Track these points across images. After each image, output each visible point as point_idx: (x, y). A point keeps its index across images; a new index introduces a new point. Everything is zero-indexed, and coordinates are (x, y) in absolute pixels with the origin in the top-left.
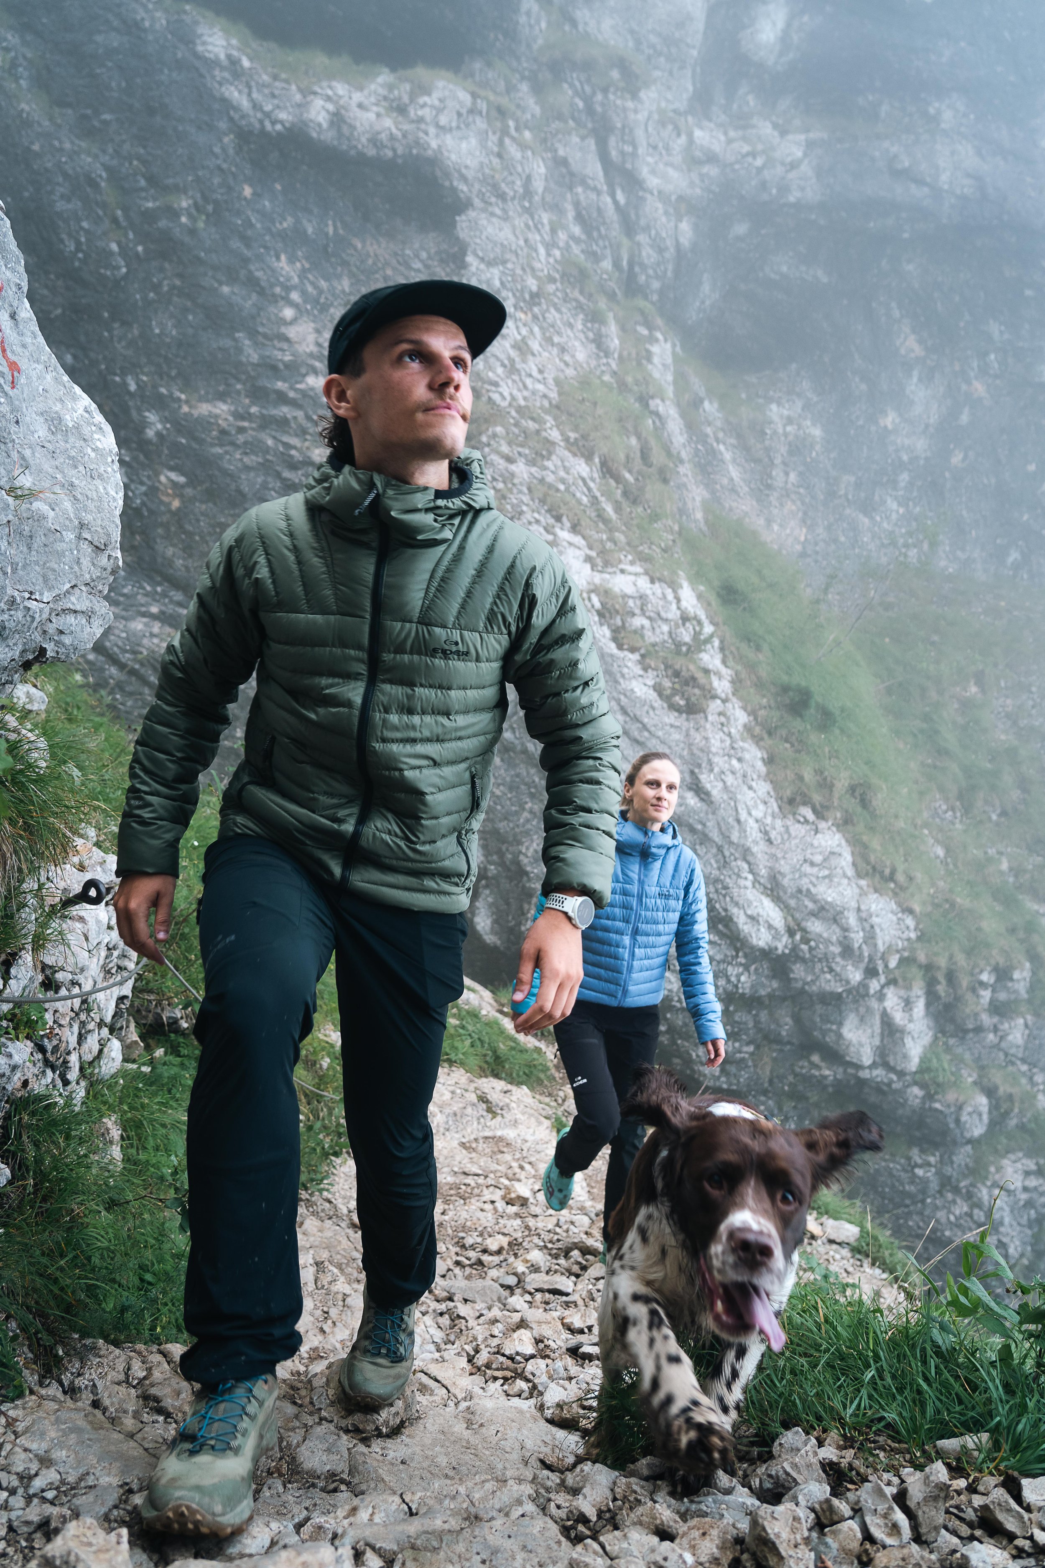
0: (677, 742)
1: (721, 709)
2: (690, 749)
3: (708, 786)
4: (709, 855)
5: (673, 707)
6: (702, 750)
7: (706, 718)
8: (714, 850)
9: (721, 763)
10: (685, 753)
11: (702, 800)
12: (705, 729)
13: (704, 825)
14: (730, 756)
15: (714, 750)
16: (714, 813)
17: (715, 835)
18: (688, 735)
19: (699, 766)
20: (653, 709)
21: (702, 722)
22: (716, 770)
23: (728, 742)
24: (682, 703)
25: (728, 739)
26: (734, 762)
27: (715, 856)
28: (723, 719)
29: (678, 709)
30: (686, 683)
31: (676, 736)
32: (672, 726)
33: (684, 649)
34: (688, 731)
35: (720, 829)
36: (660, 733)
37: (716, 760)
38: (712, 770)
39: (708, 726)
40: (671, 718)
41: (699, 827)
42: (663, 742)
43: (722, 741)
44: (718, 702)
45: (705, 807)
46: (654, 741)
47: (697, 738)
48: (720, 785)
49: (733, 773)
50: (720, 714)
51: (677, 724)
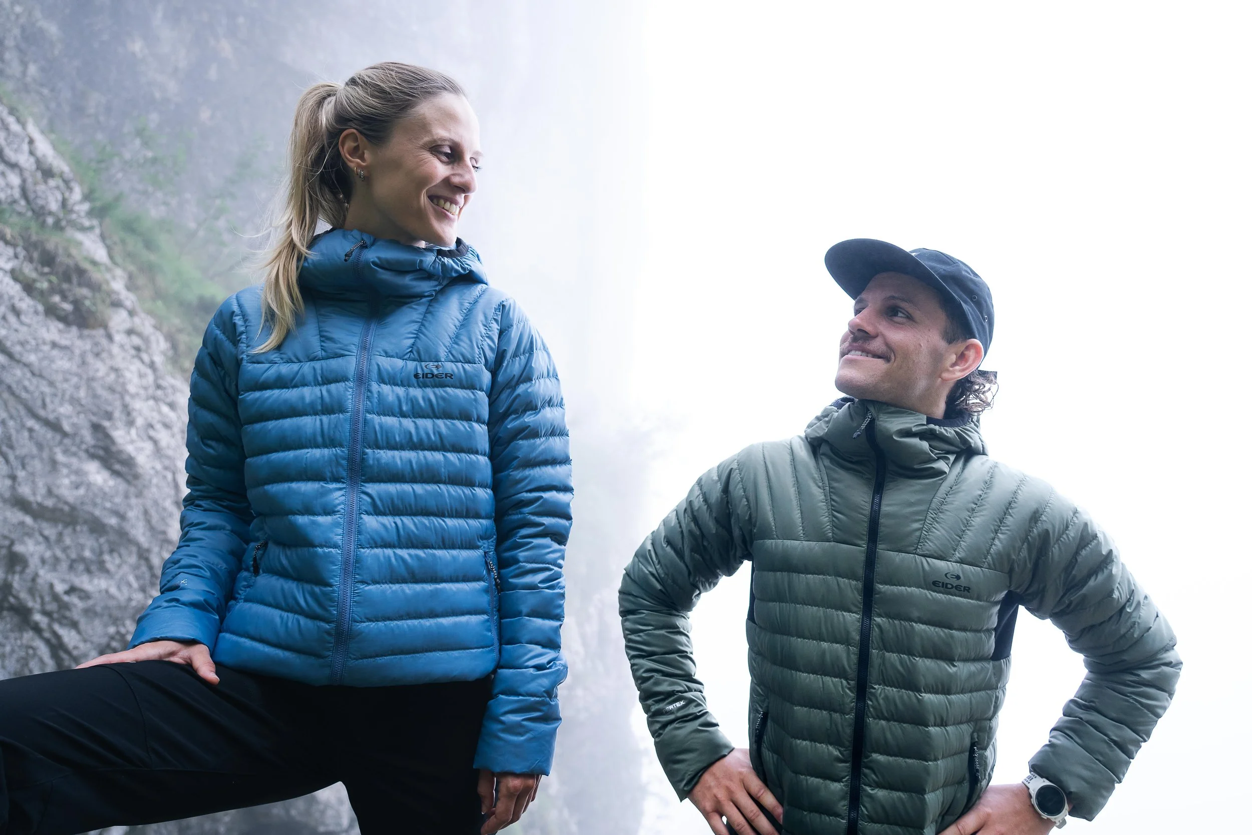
0: (67, 375)
1: (127, 325)
2: (89, 388)
3: (130, 449)
4: (125, 569)
5: (51, 312)
6: (112, 390)
7: (110, 337)
8: (133, 559)
9: (146, 412)
10: (82, 393)
11: (116, 473)
12: (111, 356)
13: (122, 517)
14: (155, 399)
15: (132, 389)
16: (139, 495)
17: (140, 533)
18: (84, 363)
19: (109, 416)
20: (17, 313)
21: (104, 342)
22: (140, 422)
23: (151, 378)
24: (67, 307)
25: (149, 372)
26: (165, 409)
27: (136, 568)
28: (136, 340)
29: (64, 319)
30: (66, 277)
31: (63, 363)
32: (54, 345)
33: (50, 220)
34: (83, 355)
35: (148, 521)
36: (32, 358)
37: (137, 405)
38: (131, 423)
39: (115, 349)
40: (52, 331)
41: (113, 521)
42: (37, 374)
43: (141, 376)
44: (123, 314)
45: (122, 486)
46: (18, 372)
47: (100, 368)
48: (148, 446)
49: (167, 426)
50: (130, 332)
51: (64, 342)
